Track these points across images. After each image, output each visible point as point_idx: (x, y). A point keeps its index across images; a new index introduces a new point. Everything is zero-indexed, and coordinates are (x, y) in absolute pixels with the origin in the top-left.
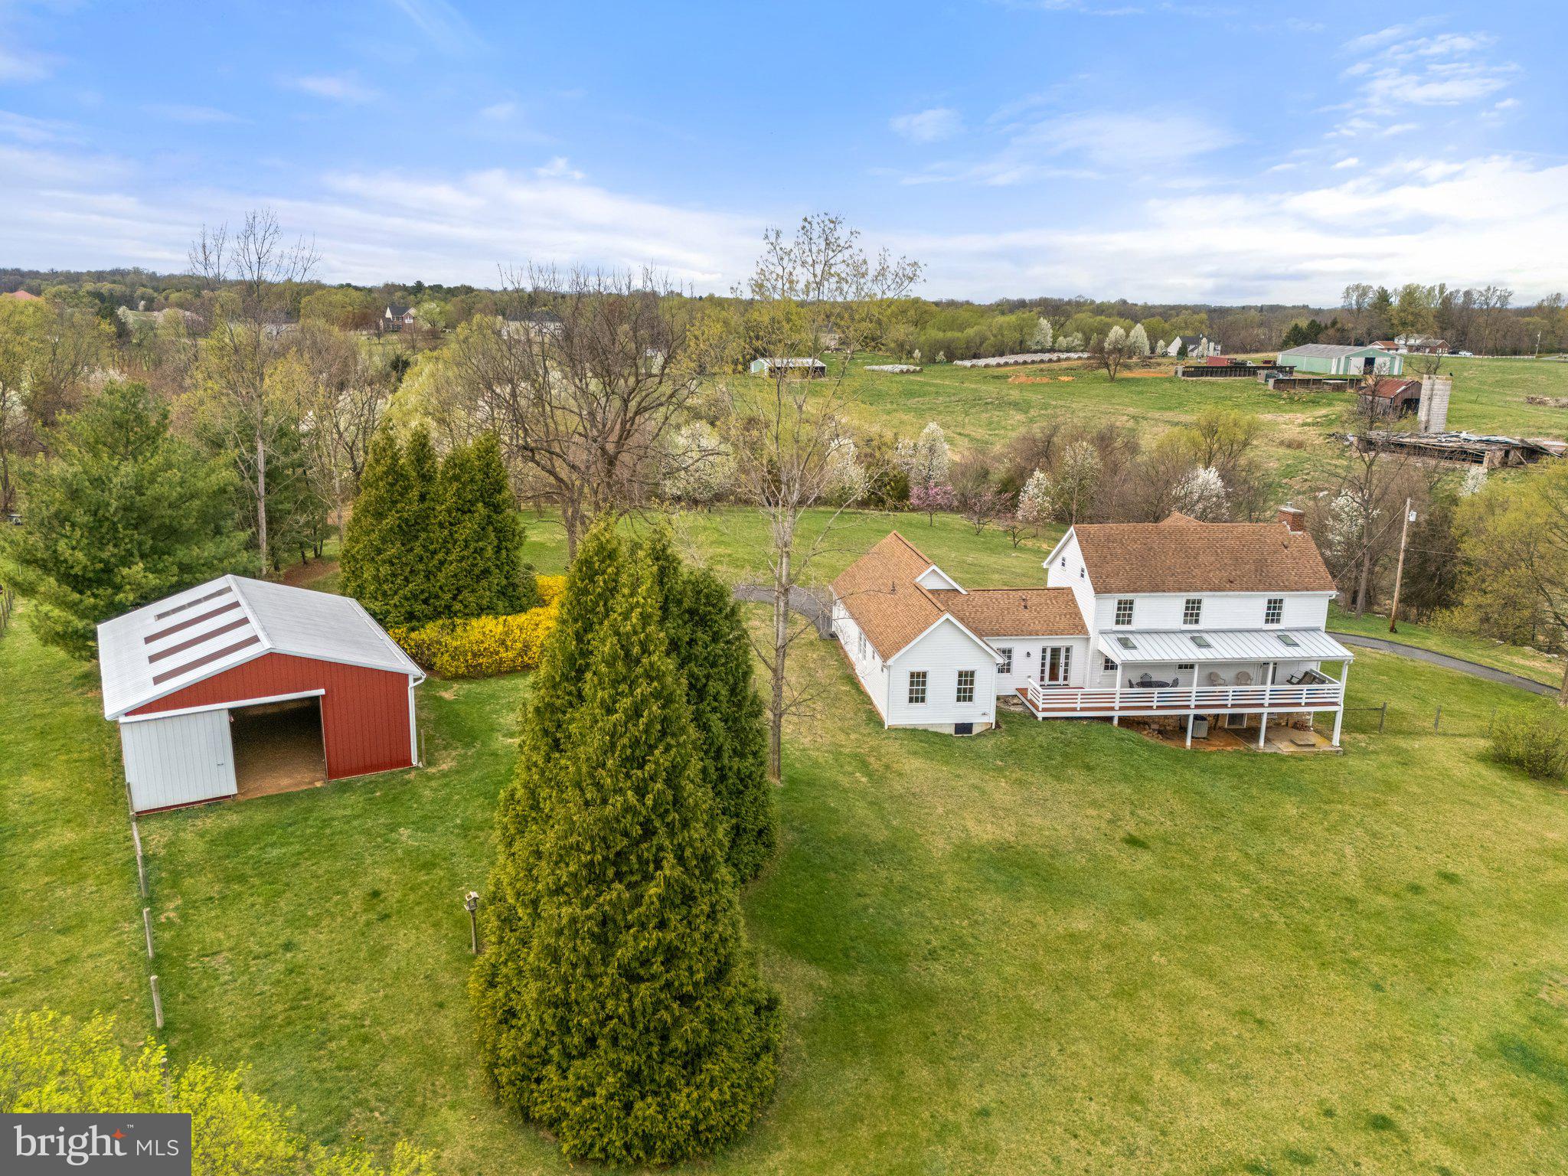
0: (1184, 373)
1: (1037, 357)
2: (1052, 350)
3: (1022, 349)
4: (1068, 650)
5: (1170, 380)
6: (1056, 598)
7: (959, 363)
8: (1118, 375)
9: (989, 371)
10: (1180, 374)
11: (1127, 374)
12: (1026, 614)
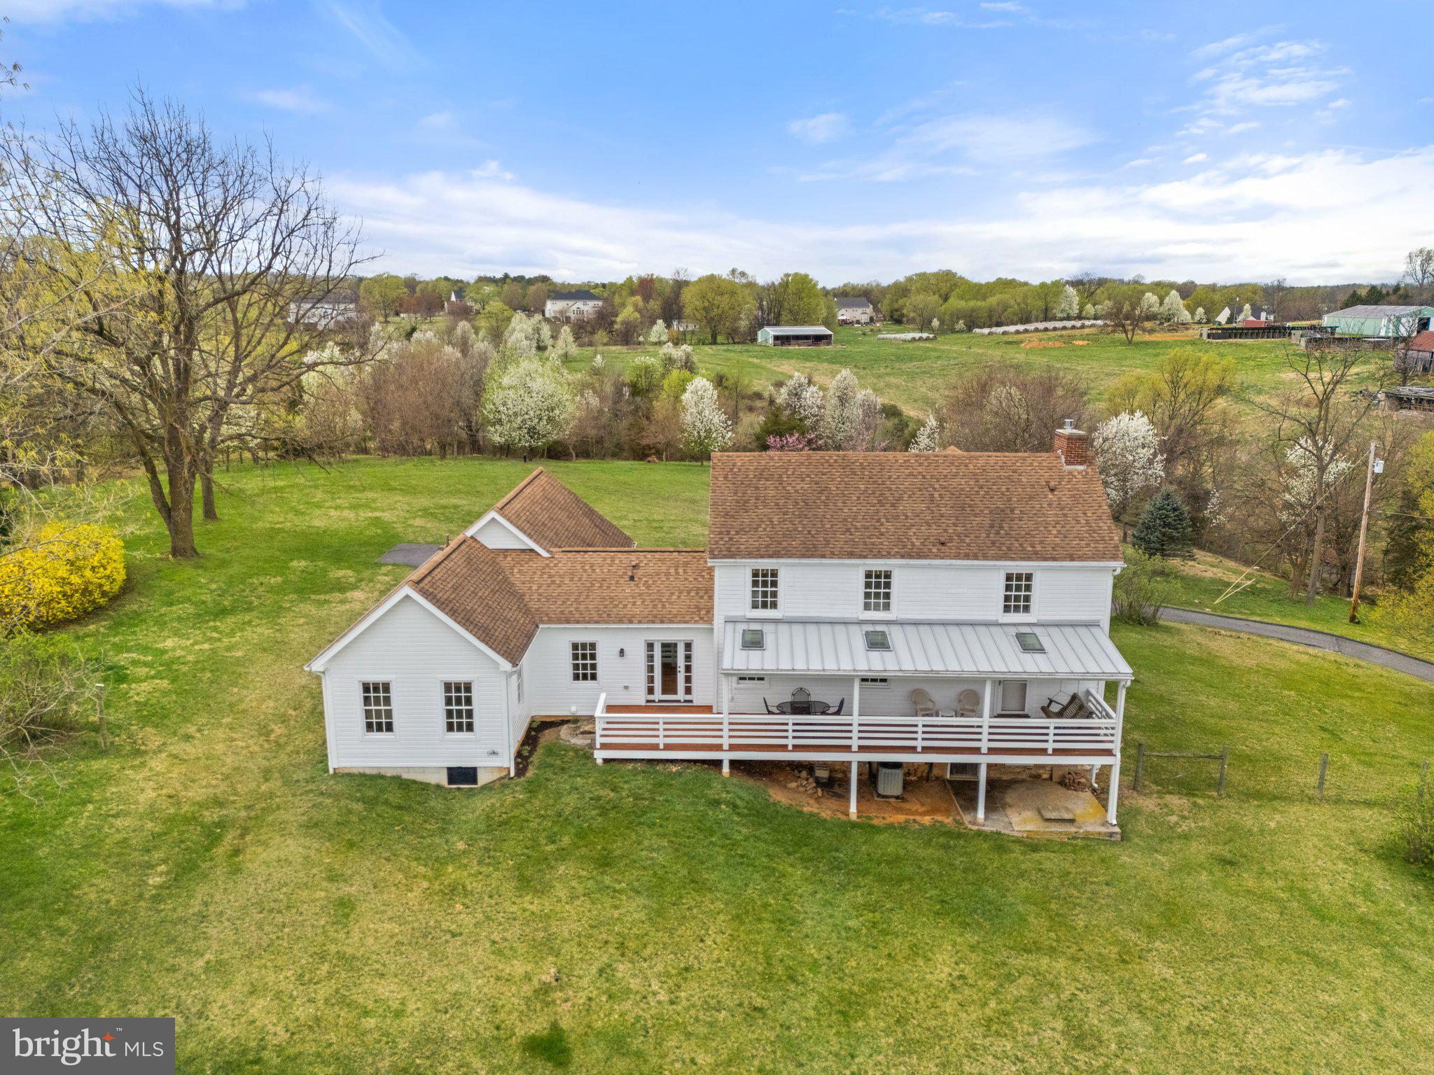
0: (1209, 336)
1: (1059, 324)
2: (1079, 317)
3: (1047, 316)
4: (688, 646)
5: (1193, 343)
6: (686, 564)
7: (977, 330)
8: (1137, 338)
9: (1005, 338)
10: (1205, 336)
11: (1147, 337)
12: (629, 589)
